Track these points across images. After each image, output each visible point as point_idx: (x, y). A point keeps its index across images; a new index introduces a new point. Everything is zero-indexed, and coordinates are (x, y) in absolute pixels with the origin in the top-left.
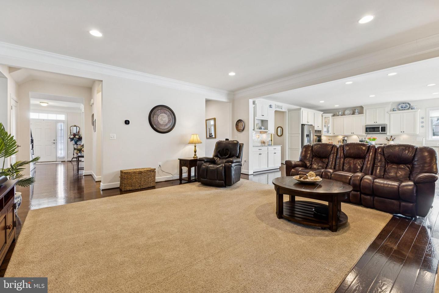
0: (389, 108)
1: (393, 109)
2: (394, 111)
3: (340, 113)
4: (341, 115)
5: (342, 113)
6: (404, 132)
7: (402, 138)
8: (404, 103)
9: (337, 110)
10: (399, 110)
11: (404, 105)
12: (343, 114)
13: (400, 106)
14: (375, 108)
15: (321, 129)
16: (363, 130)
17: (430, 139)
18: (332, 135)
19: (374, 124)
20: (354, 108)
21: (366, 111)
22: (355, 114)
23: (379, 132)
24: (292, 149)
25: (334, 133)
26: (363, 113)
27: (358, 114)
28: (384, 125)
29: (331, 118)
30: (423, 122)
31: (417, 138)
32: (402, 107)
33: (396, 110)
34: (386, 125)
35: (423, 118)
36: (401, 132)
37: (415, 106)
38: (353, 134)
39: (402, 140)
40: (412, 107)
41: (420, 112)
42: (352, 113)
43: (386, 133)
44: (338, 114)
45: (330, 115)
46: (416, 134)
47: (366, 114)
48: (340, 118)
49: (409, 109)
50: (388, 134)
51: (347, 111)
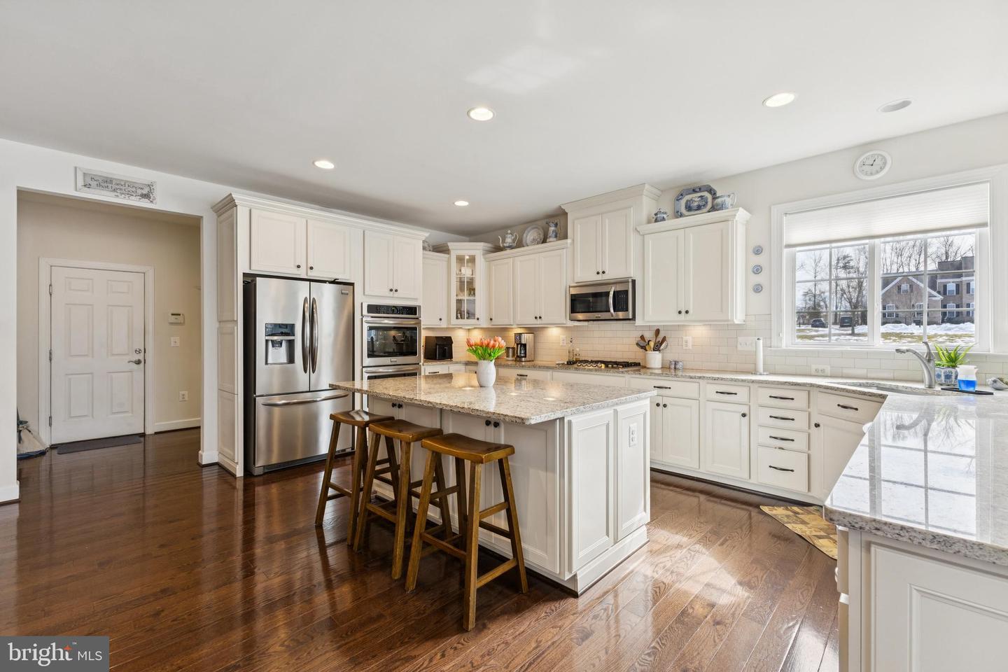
0: (647, 206)
1: (656, 214)
2: (656, 221)
3: (509, 240)
4: (511, 247)
5: (514, 241)
6: (687, 312)
7: (689, 339)
8: (694, 191)
9: (503, 228)
10: (678, 215)
11: (695, 196)
12: (519, 244)
13: (683, 202)
14: (599, 214)
15: (416, 299)
16: (563, 305)
17: (784, 347)
18: (484, 323)
19: (594, 278)
20: (546, 220)
21: (575, 226)
22: (548, 240)
23: (609, 311)
24: (225, 393)
25: (491, 319)
26: (566, 237)
27: (555, 239)
28: (625, 282)
29: (483, 260)
30: (757, 270)
31: (740, 339)
32: (689, 208)
33: (665, 216)
34: (630, 284)
35: (758, 251)
36: (680, 312)
37: (729, 196)
38: (539, 321)
39: (691, 348)
40: (719, 201)
41: (747, 223)
42: (542, 236)
43: (634, 318)
44: (501, 245)
45: (476, 249)
46: (728, 321)
47: (573, 240)
48: (506, 261)
49: (709, 212)
50: (639, 322)
51: (529, 232)
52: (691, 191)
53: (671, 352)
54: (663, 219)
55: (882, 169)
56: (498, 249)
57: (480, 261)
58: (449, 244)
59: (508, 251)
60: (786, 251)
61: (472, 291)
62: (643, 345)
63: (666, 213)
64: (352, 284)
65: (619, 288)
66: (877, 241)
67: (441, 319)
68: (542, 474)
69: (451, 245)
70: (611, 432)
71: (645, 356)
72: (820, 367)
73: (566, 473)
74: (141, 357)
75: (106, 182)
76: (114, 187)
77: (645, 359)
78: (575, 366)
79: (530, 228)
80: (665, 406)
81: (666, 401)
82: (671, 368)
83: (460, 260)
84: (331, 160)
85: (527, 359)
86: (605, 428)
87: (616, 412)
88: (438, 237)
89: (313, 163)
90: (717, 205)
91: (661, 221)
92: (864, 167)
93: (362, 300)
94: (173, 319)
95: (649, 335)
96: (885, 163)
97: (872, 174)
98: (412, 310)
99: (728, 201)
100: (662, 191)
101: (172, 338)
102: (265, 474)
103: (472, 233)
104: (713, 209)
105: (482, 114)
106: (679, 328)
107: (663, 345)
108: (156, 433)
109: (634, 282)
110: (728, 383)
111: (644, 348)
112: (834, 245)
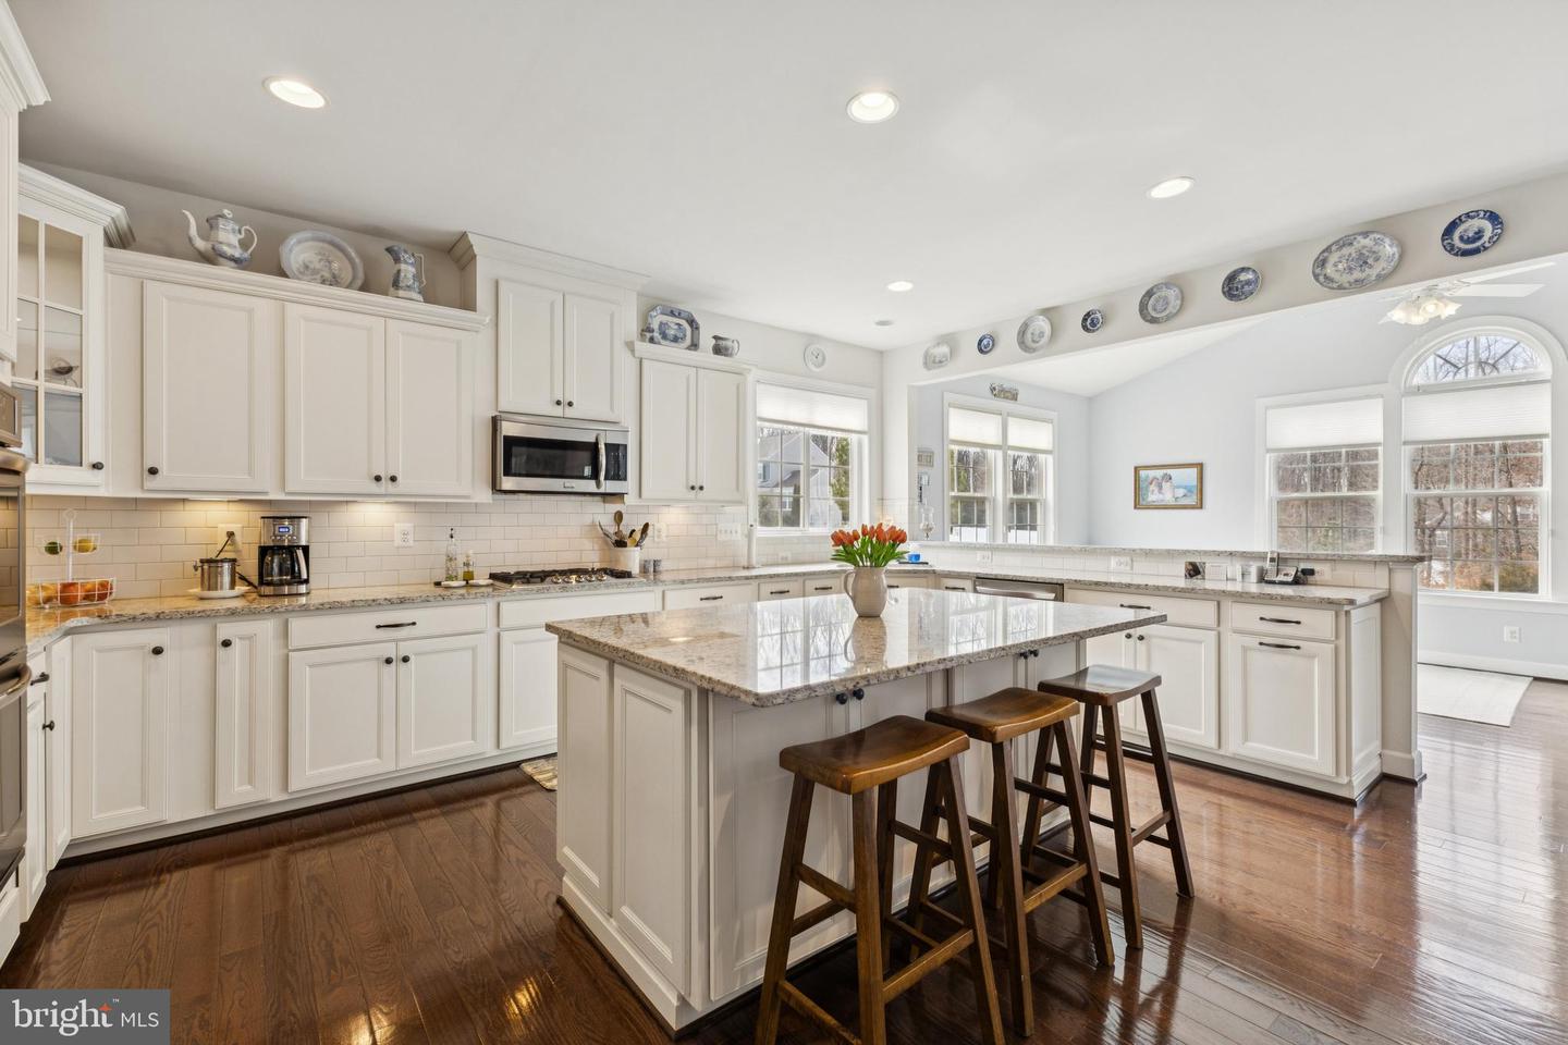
3: (229, 238)
4: (239, 262)
5: (243, 246)
6: (701, 488)
7: (663, 526)
11: (672, 321)
12: (265, 260)
13: (656, 323)
25: (152, 471)
32: (663, 334)
36: (692, 488)
49: (687, 349)
52: (668, 312)
65: (614, 439)
79: (304, 234)
96: (824, 360)
104: (692, 347)
106: (649, 510)
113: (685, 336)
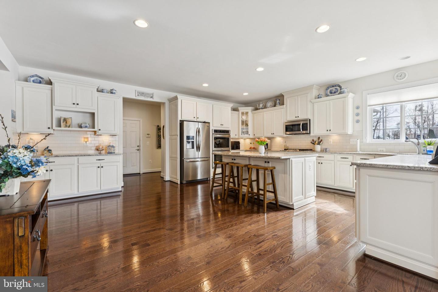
0: (315, 93)
1: (318, 96)
2: (318, 98)
3: (261, 106)
4: (262, 109)
5: (263, 106)
6: (330, 130)
7: (331, 140)
8: (333, 86)
9: (259, 101)
10: (327, 95)
11: (333, 88)
12: (265, 107)
13: (329, 91)
14: (296, 96)
15: (229, 128)
16: (283, 129)
17: (368, 142)
18: (251, 136)
19: (295, 119)
20: (276, 98)
21: (287, 101)
22: (276, 106)
23: (300, 131)
24: (172, 158)
25: (254, 135)
26: (283, 104)
27: (279, 105)
28: (307, 120)
29: (251, 113)
30: (358, 115)
31: (351, 140)
32: (331, 93)
33: (322, 96)
34: (308, 121)
35: (358, 108)
36: (327, 131)
37: (346, 88)
38: (273, 135)
39: (332, 143)
40: (342, 90)
41: (353, 98)
42: (274, 104)
43: (310, 133)
44: (258, 108)
45: (249, 109)
46: (346, 133)
47: (286, 106)
48: (261, 113)
49: (339, 94)
50: (312, 134)
51: (269, 103)
52: (332, 86)
53: (324, 145)
54: (321, 97)
55: (404, 77)
56: (256, 109)
57: (250, 114)
58: (239, 108)
59: (261, 110)
60: (368, 108)
61: (247, 125)
62: (313, 143)
63: (322, 95)
64: (209, 123)
65: (305, 122)
66: (403, 103)
67: (236, 135)
68: (283, 175)
69: (240, 108)
70: (304, 164)
71: (314, 147)
72: (381, 149)
73: (291, 175)
74: (139, 148)
75: (142, 94)
76: (144, 95)
77: (314, 148)
78: (288, 150)
79: (269, 101)
80: (322, 163)
81: (322, 162)
82: (324, 151)
83: (243, 113)
84: (207, 83)
85: (268, 149)
86: (301, 163)
87: (305, 159)
88: (236, 105)
89: (202, 85)
90: (342, 92)
91: (320, 98)
92: (398, 77)
93: (212, 128)
94: (147, 136)
95: (315, 139)
96: (405, 76)
97: (401, 79)
98: (227, 132)
99: (346, 90)
100: (320, 87)
101: (147, 142)
102: (186, 183)
103: (246, 104)
104: (340, 93)
105: (260, 69)
106: (328, 136)
107: (322, 142)
108: (143, 173)
109: (310, 120)
110: (345, 154)
111: (314, 144)
112: (387, 105)
113: (338, 91)
